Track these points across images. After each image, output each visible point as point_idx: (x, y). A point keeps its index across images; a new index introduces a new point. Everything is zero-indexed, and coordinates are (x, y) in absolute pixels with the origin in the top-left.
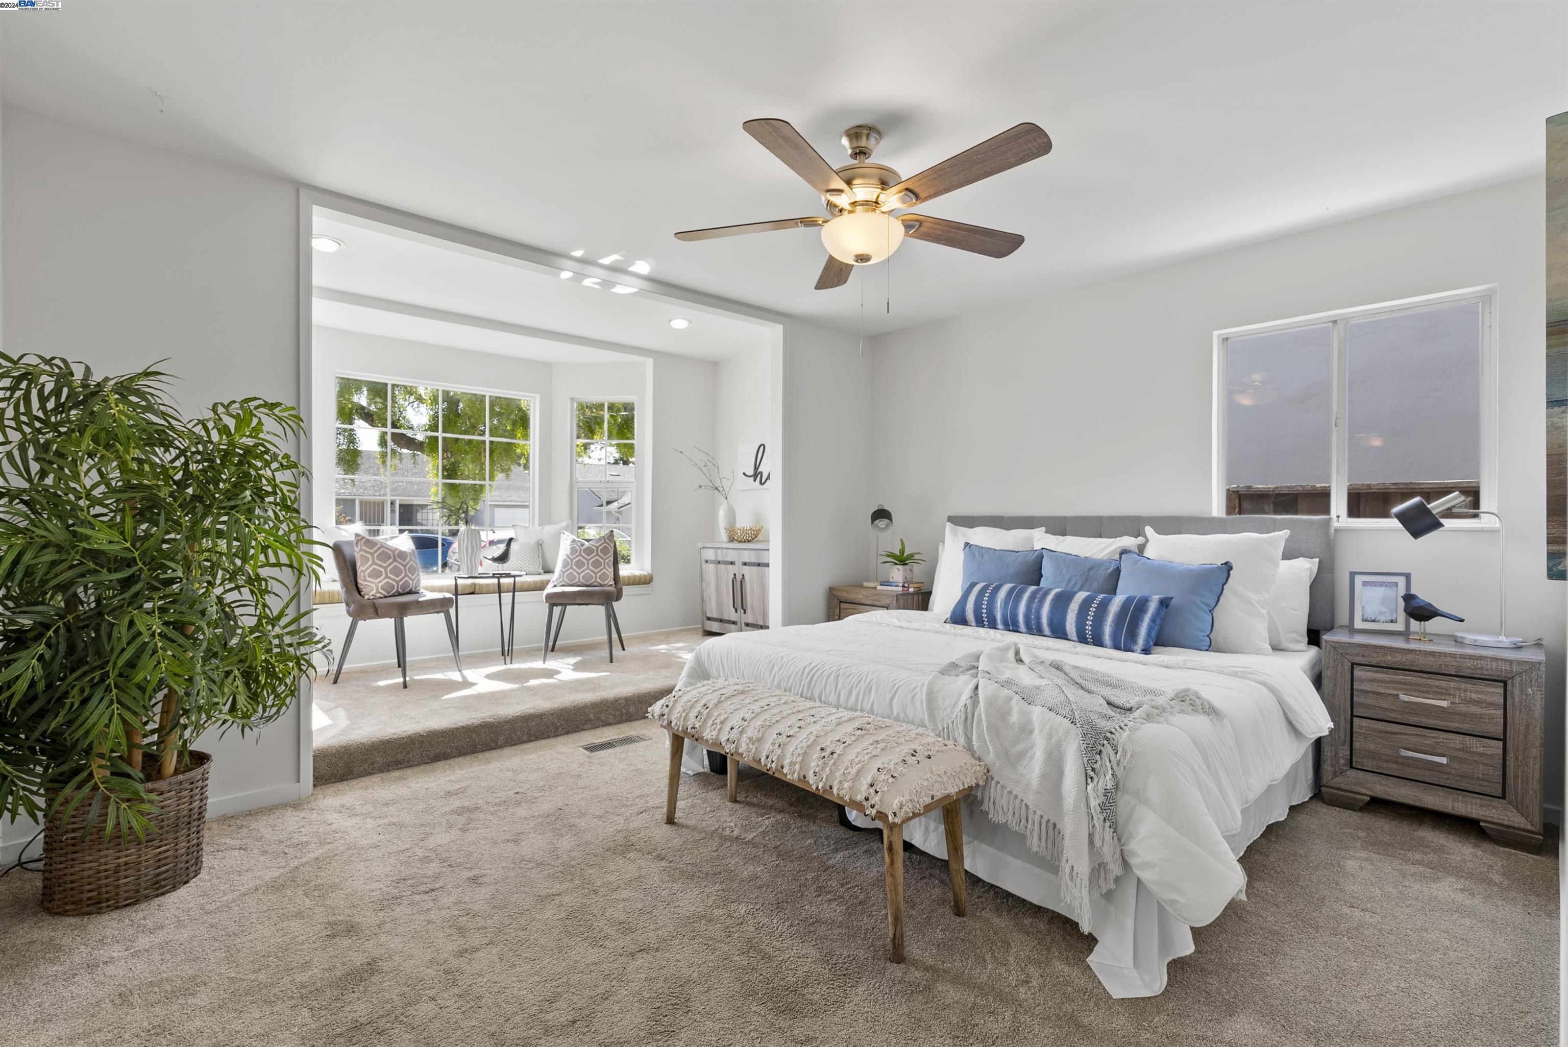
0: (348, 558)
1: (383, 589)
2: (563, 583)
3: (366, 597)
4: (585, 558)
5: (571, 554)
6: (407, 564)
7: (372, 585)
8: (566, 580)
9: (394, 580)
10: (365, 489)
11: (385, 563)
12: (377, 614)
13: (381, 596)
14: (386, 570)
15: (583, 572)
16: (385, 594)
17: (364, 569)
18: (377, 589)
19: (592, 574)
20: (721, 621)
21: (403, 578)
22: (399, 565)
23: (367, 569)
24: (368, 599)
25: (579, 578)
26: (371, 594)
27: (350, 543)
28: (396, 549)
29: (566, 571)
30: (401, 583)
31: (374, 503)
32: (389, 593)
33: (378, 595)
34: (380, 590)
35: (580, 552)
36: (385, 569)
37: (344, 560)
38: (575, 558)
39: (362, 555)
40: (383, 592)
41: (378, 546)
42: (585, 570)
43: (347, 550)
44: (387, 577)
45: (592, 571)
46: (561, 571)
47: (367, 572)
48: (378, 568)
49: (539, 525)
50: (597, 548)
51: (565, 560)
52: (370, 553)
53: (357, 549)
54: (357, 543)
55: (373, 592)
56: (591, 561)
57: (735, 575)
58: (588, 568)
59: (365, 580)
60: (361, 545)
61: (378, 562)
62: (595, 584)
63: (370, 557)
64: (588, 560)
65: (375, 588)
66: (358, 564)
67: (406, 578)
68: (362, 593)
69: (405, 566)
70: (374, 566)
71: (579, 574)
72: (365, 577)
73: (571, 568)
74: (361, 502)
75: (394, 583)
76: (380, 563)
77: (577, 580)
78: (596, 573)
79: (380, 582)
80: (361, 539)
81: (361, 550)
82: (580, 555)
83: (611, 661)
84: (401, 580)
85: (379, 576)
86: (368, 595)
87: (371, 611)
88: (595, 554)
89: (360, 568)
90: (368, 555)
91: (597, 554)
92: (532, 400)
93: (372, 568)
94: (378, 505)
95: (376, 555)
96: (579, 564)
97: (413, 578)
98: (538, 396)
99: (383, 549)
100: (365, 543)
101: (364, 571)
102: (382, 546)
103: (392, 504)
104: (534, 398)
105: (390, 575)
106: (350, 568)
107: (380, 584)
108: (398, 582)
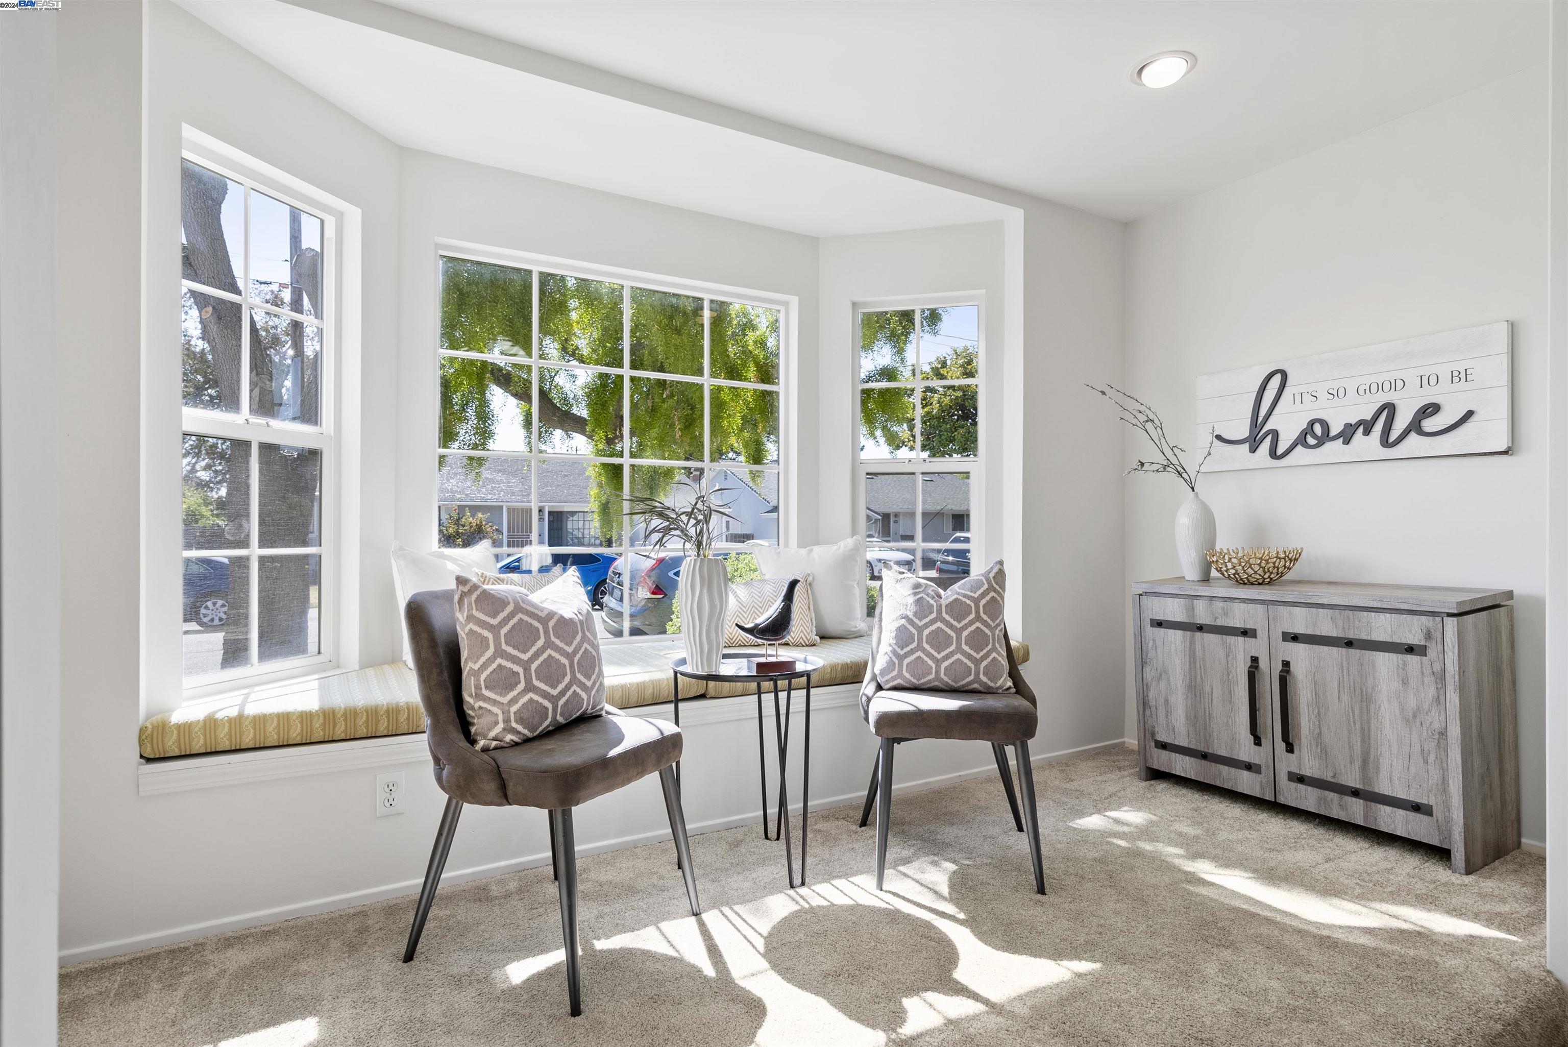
0: (441, 638)
1: (520, 721)
2: (899, 681)
3: (482, 743)
4: (951, 627)
5: (915, 614)
6: (575, 652)
7: (495, 710)
8: (908, 675)
9: (545, 695)
10: (513, 494)
11: (525, 651)
12: (505, 796)
13: (515, 738)
14: (527, 670)
15: (946, 657)
16: (526, 732)
17: (476, 667)
18: (507, 721)
19: (969, 664)
20: (1204, 756)
21: (567, 688)
22: (557, 655)
23: (484, 666)
24: (485, 750)
25: (938, 672)
26: (492, 734)
27: (447, 596)
28: (551, 615)
29: (906, 655)
30: (561, 703)
31: (522, 509)
32: (532, 729)
33: (509, 737)
34: (514, 725)
35: (939, 612)
36: (526, 665)
37: (433, 642)
38: (926, 626)
39: (471, 630)
40: (520, 728)
41: (510, 608)
42: (952, 654)
43: (438, 617)
44: (530, 688)
45: (969, 656)
46: (894, 652)
47: (483, 677)
48: (508, 665)
49: (801, 545)
50: (976, 601)
51: (901, 630)
52: (491, 628)
53: (461, 617)
54: (461, 601)
55: (497, 730)
56: (965, 633)
57: (1255, 660)
58: (959, 649)
59: (479, 696)
60: (470, 604)
61: (510, 650)
62: (976, 686)
63: (490, 636)
64: (959, 631)
65: (500, 718)
66: (464, 654)
67: (574, 688)
68: (473, 730)
69: (570, 656)
70: (499, 661)
71: (938, 662)
72: (478, 687)
73: (920, 647)
74: (509, 509)
75: (547, 703)
76: (515, 652)
77: (932, 676)
78: (977, 662)
79: (513, 701)
80: (471, 591)
81: (470, 618)
82: (939, 618)
83: (1041, 890)
84: (562, 693)
85: (512, 687)
86: (485, 738)
87: (490, 786)
88: (972, 616)
89: (468, 666)
90: (486, 633)
91: (978, 618)
92: (782, 309)
93: (494, 666)
94: (527, 512)
95: (504, 631)
96: (939, 641)
97: (589, 684)
98: (794, 301)
99: (520, 616)
100: (477, 600)
101: (476, 673)
102: (518, 609)
103: (540, 511)
104: (786, 304)
105: (537, 683)
106: (445, 663)
107: (514, 709)
108: (554, 700)
